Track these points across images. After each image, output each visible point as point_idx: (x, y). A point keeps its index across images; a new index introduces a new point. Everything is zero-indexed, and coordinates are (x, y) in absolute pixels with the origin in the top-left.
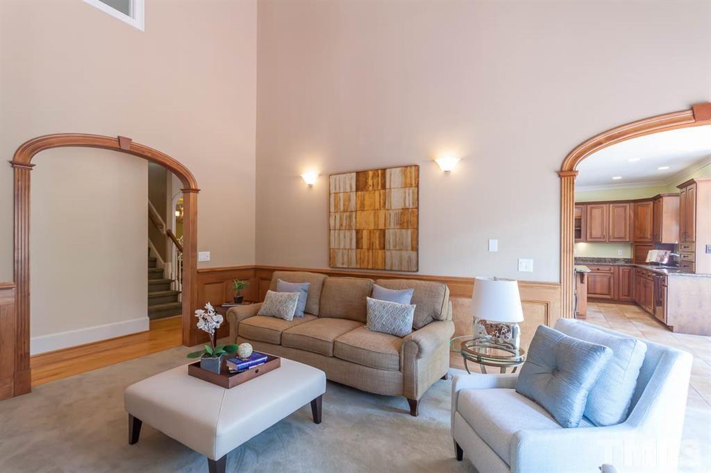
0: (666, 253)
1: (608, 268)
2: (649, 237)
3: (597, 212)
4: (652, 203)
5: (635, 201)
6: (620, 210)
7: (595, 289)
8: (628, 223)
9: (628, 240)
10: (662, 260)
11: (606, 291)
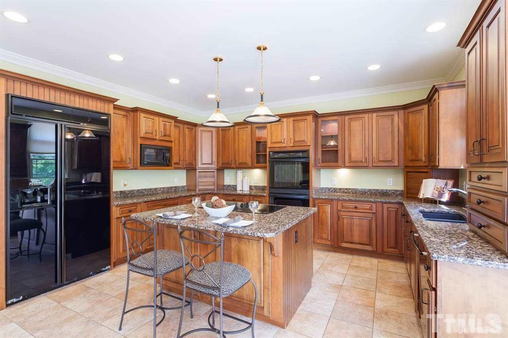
0: (446, 185)
1: (368, 206)
2: (424, 159)
3: (356, 125)
4: (426, 107)
5: (405, 107)
6: (386, 122)
7: (352, 236)
8: (396, 139)
9: (396, 164)
10: (441, 195)
11: (365, 240)
